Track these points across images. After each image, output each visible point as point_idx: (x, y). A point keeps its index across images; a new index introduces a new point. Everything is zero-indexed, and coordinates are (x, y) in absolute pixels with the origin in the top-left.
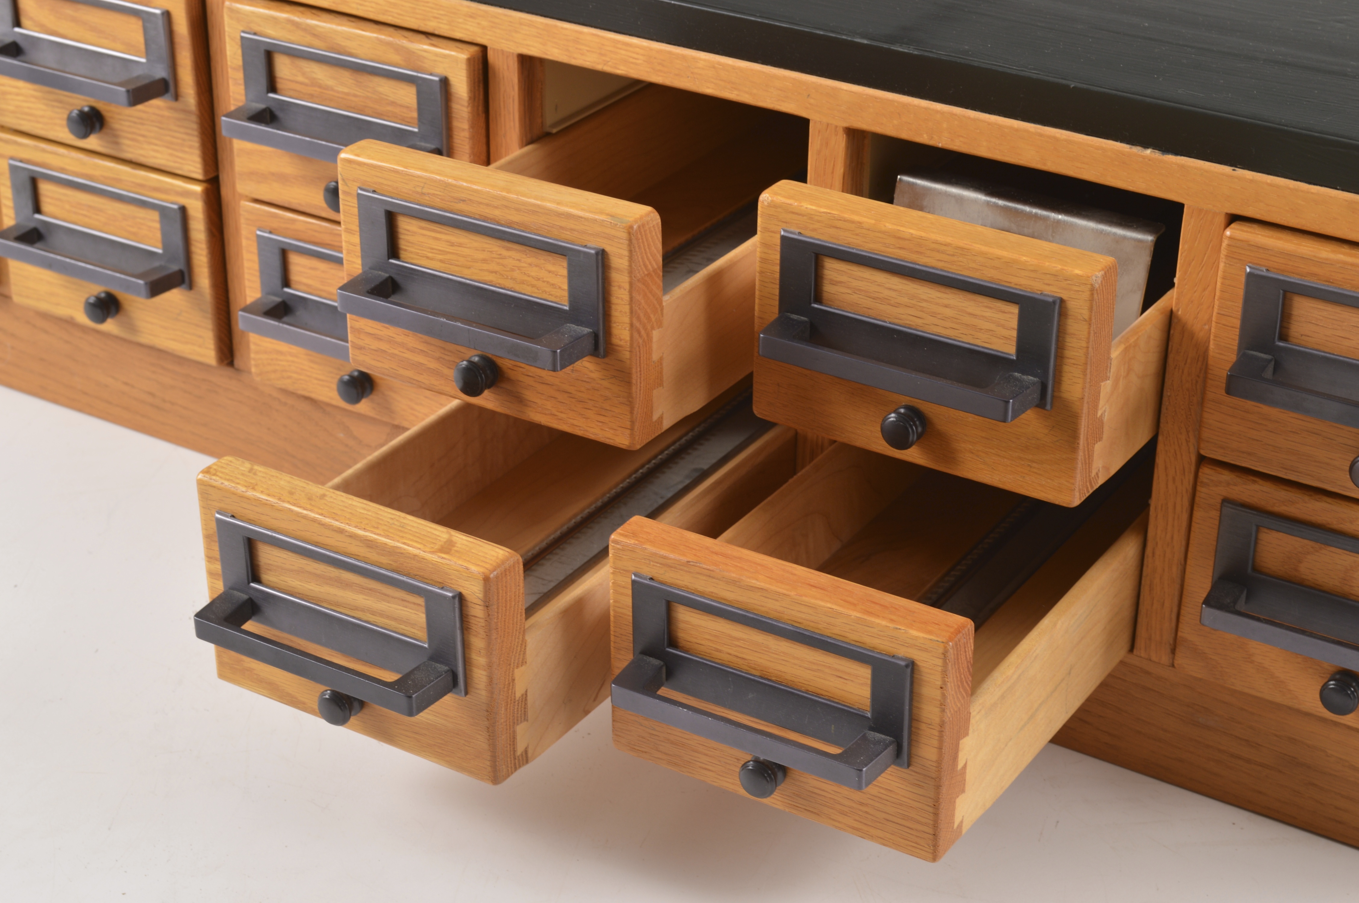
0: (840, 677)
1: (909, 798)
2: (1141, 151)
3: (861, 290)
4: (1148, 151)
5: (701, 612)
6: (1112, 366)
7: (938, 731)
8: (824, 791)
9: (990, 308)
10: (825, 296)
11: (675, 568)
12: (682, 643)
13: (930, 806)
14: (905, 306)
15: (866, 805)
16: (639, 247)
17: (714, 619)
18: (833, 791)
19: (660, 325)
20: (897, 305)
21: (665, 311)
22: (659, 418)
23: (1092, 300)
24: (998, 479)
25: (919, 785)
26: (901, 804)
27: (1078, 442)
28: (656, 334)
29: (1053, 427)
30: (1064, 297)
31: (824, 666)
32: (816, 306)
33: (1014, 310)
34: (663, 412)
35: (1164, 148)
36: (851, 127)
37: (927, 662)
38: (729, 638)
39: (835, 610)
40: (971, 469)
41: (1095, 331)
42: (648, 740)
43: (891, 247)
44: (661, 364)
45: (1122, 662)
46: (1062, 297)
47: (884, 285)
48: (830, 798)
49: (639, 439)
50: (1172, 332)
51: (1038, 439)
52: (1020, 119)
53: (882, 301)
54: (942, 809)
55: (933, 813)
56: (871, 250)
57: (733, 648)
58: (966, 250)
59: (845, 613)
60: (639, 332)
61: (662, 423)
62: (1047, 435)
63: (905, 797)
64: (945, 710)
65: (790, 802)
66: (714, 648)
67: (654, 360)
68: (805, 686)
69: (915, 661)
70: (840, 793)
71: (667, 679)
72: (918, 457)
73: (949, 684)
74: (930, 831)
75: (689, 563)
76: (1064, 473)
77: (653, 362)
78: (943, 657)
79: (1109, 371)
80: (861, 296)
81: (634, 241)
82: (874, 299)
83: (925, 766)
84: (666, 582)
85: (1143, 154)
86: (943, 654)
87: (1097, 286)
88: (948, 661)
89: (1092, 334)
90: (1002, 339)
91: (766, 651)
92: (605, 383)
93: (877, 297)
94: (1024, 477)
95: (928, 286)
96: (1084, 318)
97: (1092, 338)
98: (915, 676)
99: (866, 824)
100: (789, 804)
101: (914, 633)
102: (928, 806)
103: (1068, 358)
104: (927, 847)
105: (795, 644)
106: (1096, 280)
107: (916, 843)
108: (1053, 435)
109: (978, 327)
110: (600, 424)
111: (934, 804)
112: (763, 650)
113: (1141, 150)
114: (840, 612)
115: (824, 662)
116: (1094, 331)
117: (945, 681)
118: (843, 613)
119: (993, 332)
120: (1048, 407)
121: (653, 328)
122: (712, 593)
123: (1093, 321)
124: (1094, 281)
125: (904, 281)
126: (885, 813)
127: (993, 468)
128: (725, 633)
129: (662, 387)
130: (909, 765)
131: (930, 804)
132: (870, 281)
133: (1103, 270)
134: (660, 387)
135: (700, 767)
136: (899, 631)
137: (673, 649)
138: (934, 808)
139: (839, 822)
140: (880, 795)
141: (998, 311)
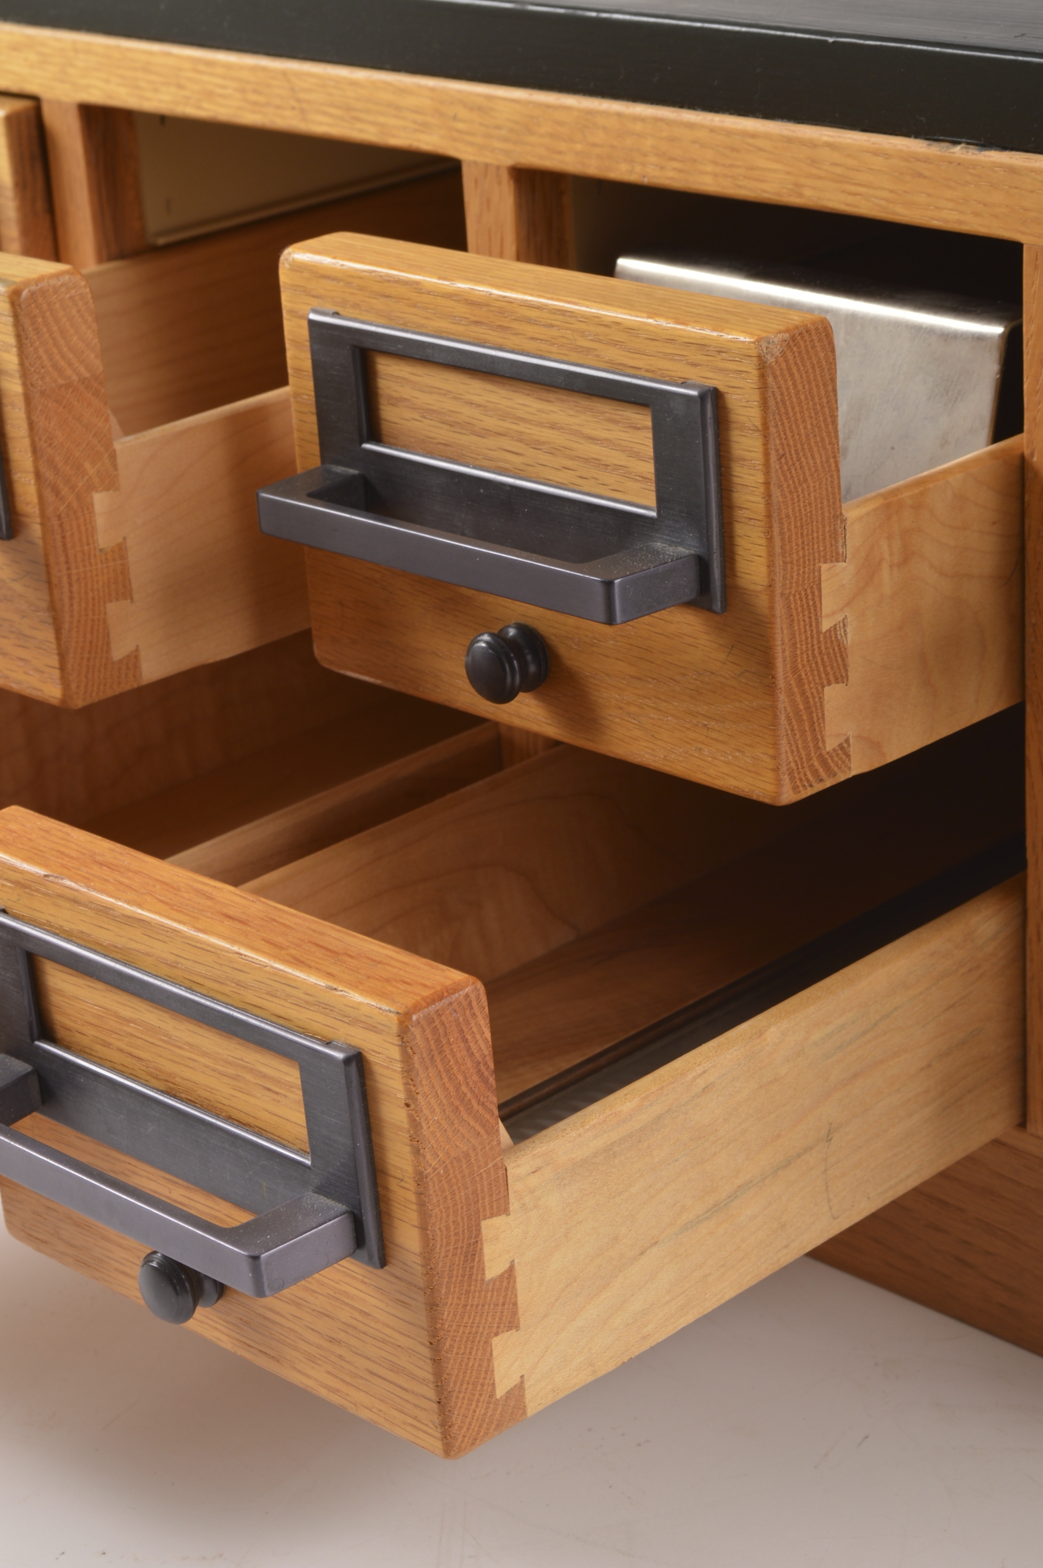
0: (269, 1090)
1: (394, 1329)
2: (945, 148)
3: (431, 410)
4: (958, 149)
5: (74, 972)
6: (847, 532)
7: (415, 1193)
8: (278, 1313)
9: (616, 422)
10: (385, 428)
11: (29, 887)
12: (61, 1033)
13: (424, 1345)
14: (495, 433)
15: (339, 1342)
16: (37, 330)
17: (92, 984)
18: (291, 1314)
19: (110, 482)
20: (484, 433)
21: (120, 461)
22: (128, 656)
23: (764, 387)
24: (662, 756)
25: (404, 1303)
26: (385, 1340)
27: (773, 673)
28: (100, 501)
29: (732, 646)
30: (722, 388)
31: (245, 1067)
32: (368, 446)
33: (644, 419)
34: (137, 646)
35: (983, 139)
36: (519, 166)
37: (379, 1053)
38: (115, 1019)
39: (243, 957)
40: (621, 740)
41: (781, 451)
42: (46, 1219)
43: (463, 322)
44: (123, 557)
45: (997, 1143)
46: (717, 387)
47: (461, 397)
48: (289, 1328)
49: (78, 687)
50: (1027, 498)
51: (712, 673)
52: (761, 116)
53: (462, 429)
54: (447, 1352)
55: (431, 1359)
56: (436, 332)
57: (124, 1038)
58: (568, 314)
59: (258, 962)
60: (57, 492)
61: (137, 666)
62: (724, 663)
63: (388, 1326)
64: (419, 1150)
65: (238, 1336)
66: (102, 1040)
67: (101, 547)
68: (225, 1108)
69: (363, 1052)
70: (300, 1319)
71: (44, 1102)
72: (544, 723)
73: (419, 1097)
74: (431, 1394)
75: (46, 878)
76: (758, 736)
77: (101, 550)
78: (400, 1043)
79: (840, 543)
80: (433, 423)
81: (26, 322)
82: (451, 426)
83: (407, 1265)
84: (23, 915)
85: (948, 154)
86: (399, 1036)
87: (771, 360)
88: (410, 1051)
89: (773, 457)
90: (639, 481)
91: (165, 1042)
92: (18, 587)
93: (456, 422)
94: (700, 749)
95: (522, 391)
96: (754, 425)
97: (774, 465)
98: (368, 1083)
99: (343, 1381)
100: (237, 1339)
101: (357, 997)
102: (421, 1343)
103: (741, 508)
104: (432, 1426)
105: (200, 1027)
106: (767, 348)
107: (415, 1418)
108: (733, 663)
109: (602, 463)
110: (22, 664)
111: (430, 1341)
112: (162, 1040)
113: (947, 147)
114: (250, 959)
115: (243, 1061)
116: (777, 451)
117: (411, 1092)
118: (254, 961)
119: (625, 469)
120: (718, 606)
121: (91, 487)
122: (82, 932)
123: (773, 430)
124: (765, 349)
125: (490, 387)
126: (366, 1357)
127: (653, 736)
128: (110, 1010)
129: (129, 601)
130: (383, 1262)
131: (425, 1342)
132: (441, 391)
133: (787, 331)
134: (126, 599)
135: (116, 1269)
136: (334, 992)
137: (49, 1045)
138: (430, 1348)
139: (308, 1376)
140: (354, 1322)
141: (627, 427)
